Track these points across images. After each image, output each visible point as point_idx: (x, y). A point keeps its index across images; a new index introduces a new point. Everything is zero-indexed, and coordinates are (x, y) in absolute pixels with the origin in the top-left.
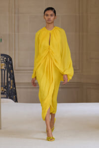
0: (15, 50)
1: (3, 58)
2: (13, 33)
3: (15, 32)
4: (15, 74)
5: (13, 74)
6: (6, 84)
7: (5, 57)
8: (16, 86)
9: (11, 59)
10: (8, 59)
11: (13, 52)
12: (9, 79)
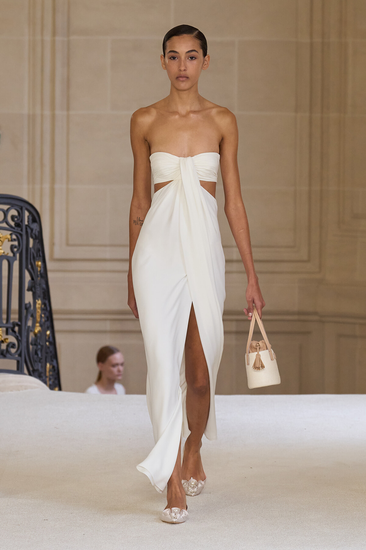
0: (53, 181)
1: (5, 213)
2: (47, 113)
3: (53, 107)
4: (50, 275)
5: (44, 275)
6: (14, 317)
7: (13, 206)
8: (57, 325)
9: (36, 217)
10: (27, 214)
11: (47, 186)
12: (28, 297)
